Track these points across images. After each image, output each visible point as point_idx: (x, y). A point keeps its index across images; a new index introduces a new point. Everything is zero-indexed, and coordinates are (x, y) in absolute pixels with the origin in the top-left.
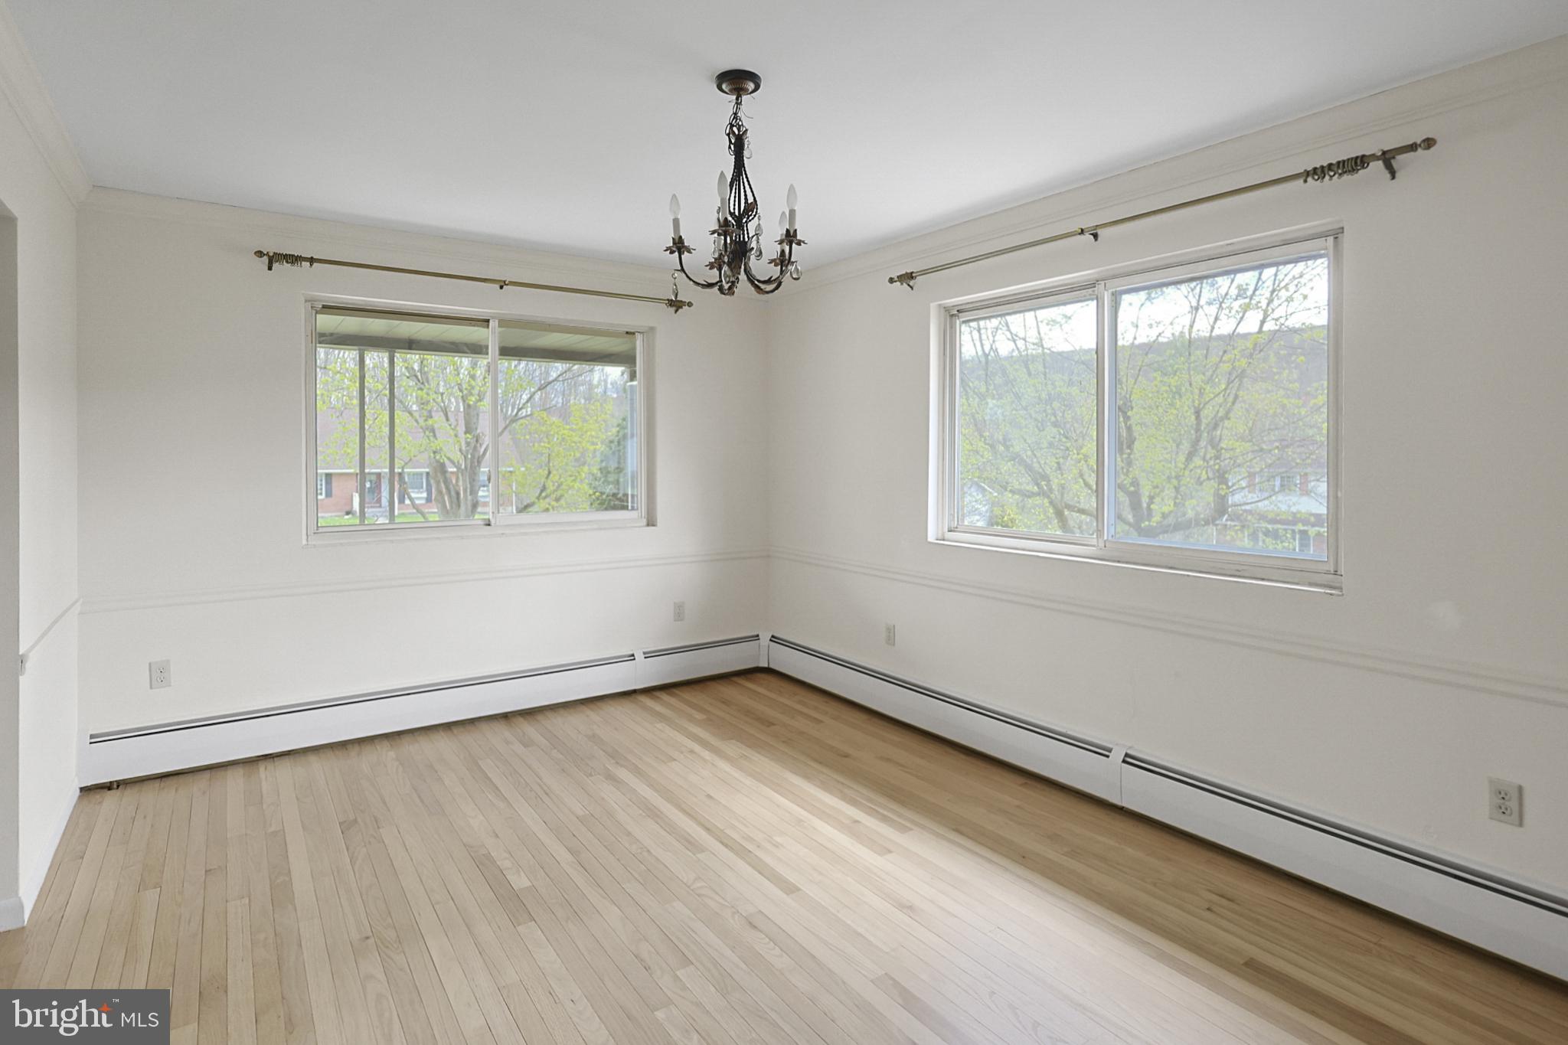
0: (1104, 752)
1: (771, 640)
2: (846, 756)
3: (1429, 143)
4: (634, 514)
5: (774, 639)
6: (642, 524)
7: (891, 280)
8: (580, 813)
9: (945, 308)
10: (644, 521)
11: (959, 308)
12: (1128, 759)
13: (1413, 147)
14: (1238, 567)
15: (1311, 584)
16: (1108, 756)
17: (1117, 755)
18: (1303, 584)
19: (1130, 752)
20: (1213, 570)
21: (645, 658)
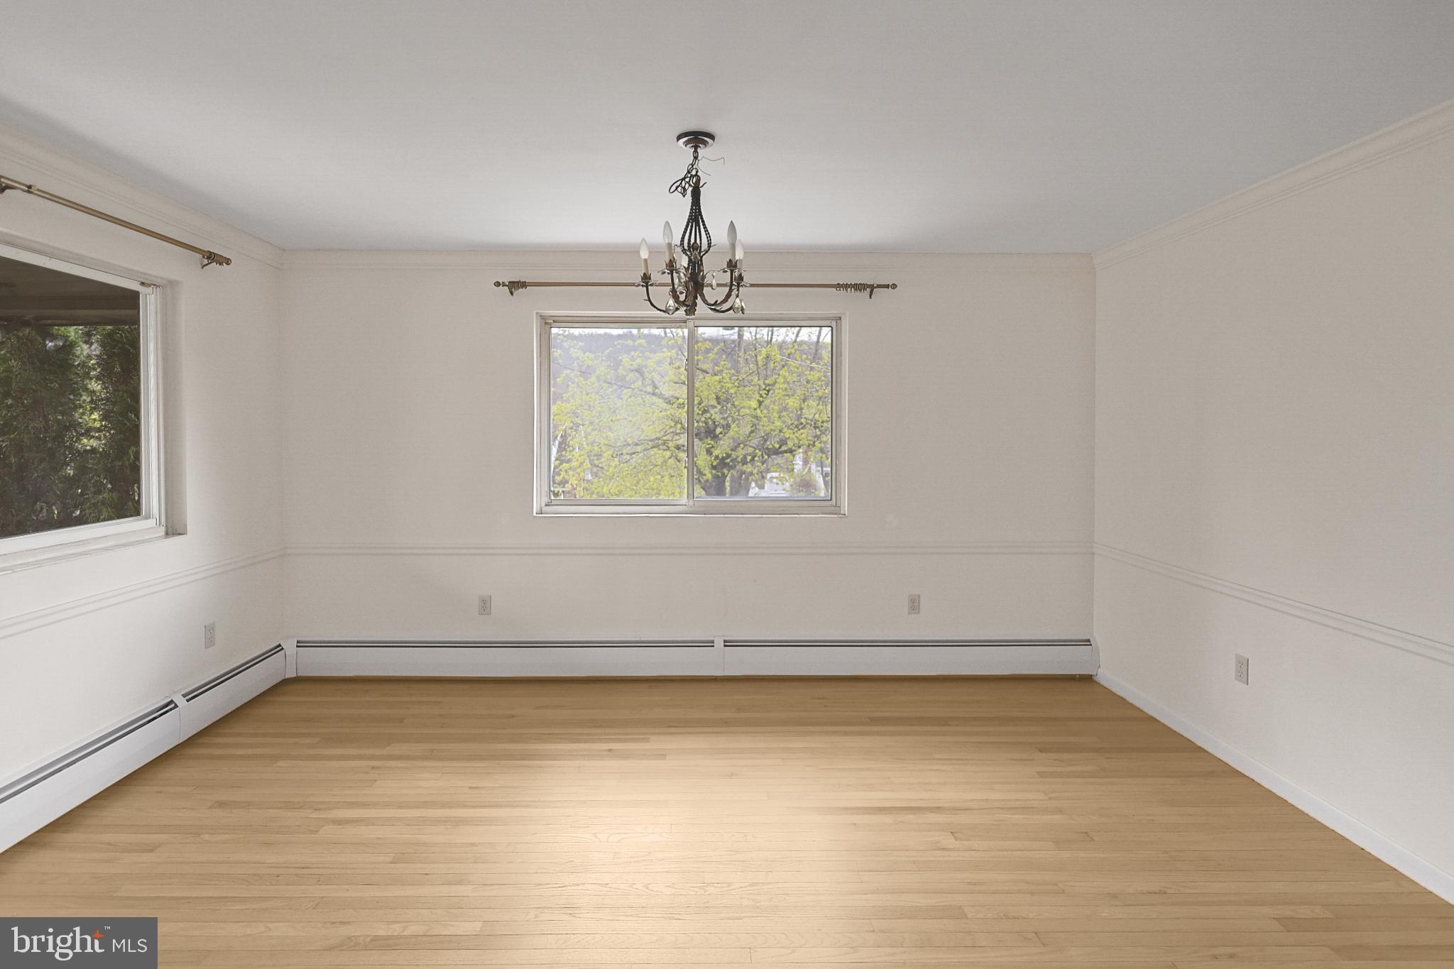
0: (710, 644)
1: (297, 646)
2: (513, 717)
3: (894, 286)
4: (151, 523)
5: (300, 644)
6: (160, 534)
7: (498, 284)
8: (389, 859)
9: (541, 316)
10: (162, 531)
11: (555, 319)
12: (727, 644)
13: (887, 286)
14: (784, 509)
15: (823, 514)
16: (713, 646)
17: (719, 643)
18: (819, 514)
19: (727, 639)
20: (766, 512)
21: (188, 701)
